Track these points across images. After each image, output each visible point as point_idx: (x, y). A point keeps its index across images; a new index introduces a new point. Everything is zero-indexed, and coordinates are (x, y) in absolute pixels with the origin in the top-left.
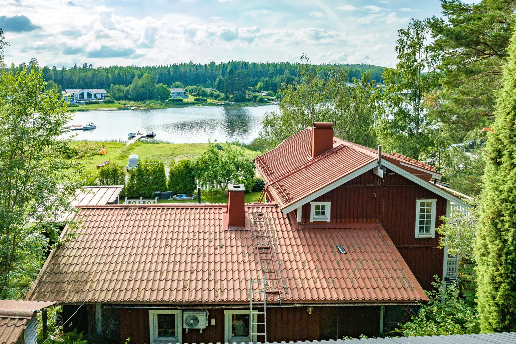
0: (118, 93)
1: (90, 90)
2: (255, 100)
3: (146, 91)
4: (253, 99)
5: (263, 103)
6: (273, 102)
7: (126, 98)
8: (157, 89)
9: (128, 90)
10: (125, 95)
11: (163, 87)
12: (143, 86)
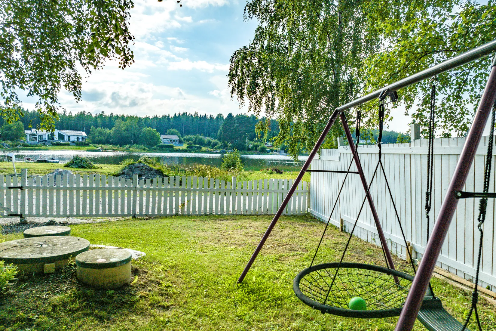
0: (98, 136)
1: (63, 132)
2: (256, 149)
3: (130, 135)
4: (254, 148)
5: (265, 152)
6: (276, 153)
7: (107, 142)
8: (144, 133)
9: (110, 133)
10: (107, 138)
11: (151, 131)
12: (127, 130)
